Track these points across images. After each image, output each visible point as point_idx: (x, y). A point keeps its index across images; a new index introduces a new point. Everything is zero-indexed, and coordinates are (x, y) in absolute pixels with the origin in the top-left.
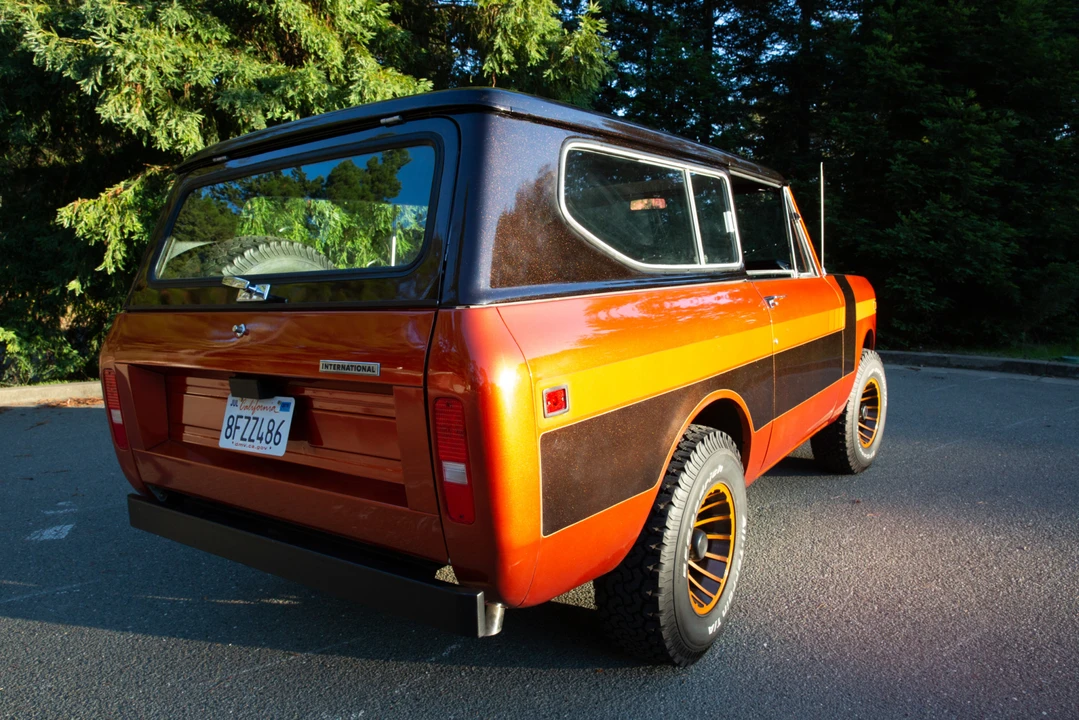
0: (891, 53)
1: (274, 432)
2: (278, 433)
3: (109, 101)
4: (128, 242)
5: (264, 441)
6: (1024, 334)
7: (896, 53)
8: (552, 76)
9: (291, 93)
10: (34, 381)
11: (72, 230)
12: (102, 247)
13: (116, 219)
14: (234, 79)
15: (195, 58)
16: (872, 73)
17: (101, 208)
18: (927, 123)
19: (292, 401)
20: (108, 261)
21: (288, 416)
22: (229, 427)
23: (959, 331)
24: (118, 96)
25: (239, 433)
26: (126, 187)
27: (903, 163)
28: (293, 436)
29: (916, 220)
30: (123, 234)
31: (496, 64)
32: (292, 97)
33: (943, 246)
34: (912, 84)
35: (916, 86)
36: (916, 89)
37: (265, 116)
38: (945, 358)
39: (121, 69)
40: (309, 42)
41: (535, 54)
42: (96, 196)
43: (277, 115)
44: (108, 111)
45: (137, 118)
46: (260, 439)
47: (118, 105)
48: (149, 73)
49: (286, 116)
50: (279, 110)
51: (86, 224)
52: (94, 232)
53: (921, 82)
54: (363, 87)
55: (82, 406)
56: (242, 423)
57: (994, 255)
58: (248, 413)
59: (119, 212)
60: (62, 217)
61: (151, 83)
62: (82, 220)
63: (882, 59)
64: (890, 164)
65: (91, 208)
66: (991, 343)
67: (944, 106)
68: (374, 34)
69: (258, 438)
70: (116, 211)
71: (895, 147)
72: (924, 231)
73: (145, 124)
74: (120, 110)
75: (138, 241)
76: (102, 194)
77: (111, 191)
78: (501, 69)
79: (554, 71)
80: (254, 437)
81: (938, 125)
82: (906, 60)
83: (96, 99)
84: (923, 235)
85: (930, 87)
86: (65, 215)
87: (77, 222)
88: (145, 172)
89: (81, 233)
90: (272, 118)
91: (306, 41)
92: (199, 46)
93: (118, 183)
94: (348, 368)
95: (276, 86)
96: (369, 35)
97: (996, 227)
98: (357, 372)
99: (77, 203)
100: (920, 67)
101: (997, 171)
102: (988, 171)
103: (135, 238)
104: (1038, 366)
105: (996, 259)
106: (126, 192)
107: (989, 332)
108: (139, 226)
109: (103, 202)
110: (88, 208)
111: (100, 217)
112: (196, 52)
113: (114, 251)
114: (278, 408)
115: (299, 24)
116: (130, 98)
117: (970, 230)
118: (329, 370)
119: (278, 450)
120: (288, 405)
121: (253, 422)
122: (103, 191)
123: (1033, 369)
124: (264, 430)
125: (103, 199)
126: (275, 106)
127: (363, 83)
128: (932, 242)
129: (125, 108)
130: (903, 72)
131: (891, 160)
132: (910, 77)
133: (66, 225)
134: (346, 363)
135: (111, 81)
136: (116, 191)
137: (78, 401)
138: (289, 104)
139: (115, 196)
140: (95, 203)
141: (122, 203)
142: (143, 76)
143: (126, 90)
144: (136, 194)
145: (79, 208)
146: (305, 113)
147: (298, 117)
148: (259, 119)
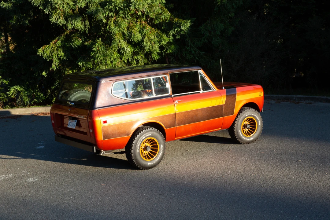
3: (53, 16)
4: (60, 59)
9: (111, 7)
10: (30, 105)
11: (42, 56)
12: (51, 61)
13: (56, 52)
14: (92, 4)
17: (51, 48)
19: (76, 120)
20: (53, 65)
21: (76, 123)
24: (56, 14)
26: (58, 40)
28: (76, 126)
30: (58, 57)
37: (103, 15)
39: (57, 6)
42: (49, 44)
43: (107, 14)
44: (53, 20)
45: (62, 21)
47: (56, 17)
48: (65, 6)
49: (110, 14)
50: (107, 13)
51: (46, 54)
52: (49, 57)
54: (135, 5)
55: (45, 115)
56: (70, 123)
59: (56, 49)
61: (65, 9)
62: (45, 53)
65: (48, 49)
70: (55, 49)
73: (64, 22)
74: (56, 18)
75: (63, 59)
76: (51, 43)
77: (53, 42)
83: (49, 16)
86: (40, 52)
87: (44, 54)
88: (64, 33)
89: (45, 57)
93: (56, 38)
94: (81, 117)
95: (106, 5)
99: (43, 47)
103: (62, 58)
106: (58, 42)
108: (63, 54)
109: (51, 46)
110: (47, 48)
111: (51, 52)
113: (55, 62)
118: (79, 117)
119: (74, 128)
121: (72, 123)
122: (51, 42)
124: (73, 125)
125: (51, 45)
126: (106, 11)
127: (135, 3)
129: (58, 18)
133: (40, 55)
135: (54, 9)
136: (55, 41)
137: (44, 114)
138: (111, 11)
139: (55, 43)
140: (49, 47)
141: (57, 46)
142: (63, 7)
143: (58, 12)
144: (62, 42)
145: (44, 49)
146: (117, 12)
147: (114, 14)
148: (101, 16)
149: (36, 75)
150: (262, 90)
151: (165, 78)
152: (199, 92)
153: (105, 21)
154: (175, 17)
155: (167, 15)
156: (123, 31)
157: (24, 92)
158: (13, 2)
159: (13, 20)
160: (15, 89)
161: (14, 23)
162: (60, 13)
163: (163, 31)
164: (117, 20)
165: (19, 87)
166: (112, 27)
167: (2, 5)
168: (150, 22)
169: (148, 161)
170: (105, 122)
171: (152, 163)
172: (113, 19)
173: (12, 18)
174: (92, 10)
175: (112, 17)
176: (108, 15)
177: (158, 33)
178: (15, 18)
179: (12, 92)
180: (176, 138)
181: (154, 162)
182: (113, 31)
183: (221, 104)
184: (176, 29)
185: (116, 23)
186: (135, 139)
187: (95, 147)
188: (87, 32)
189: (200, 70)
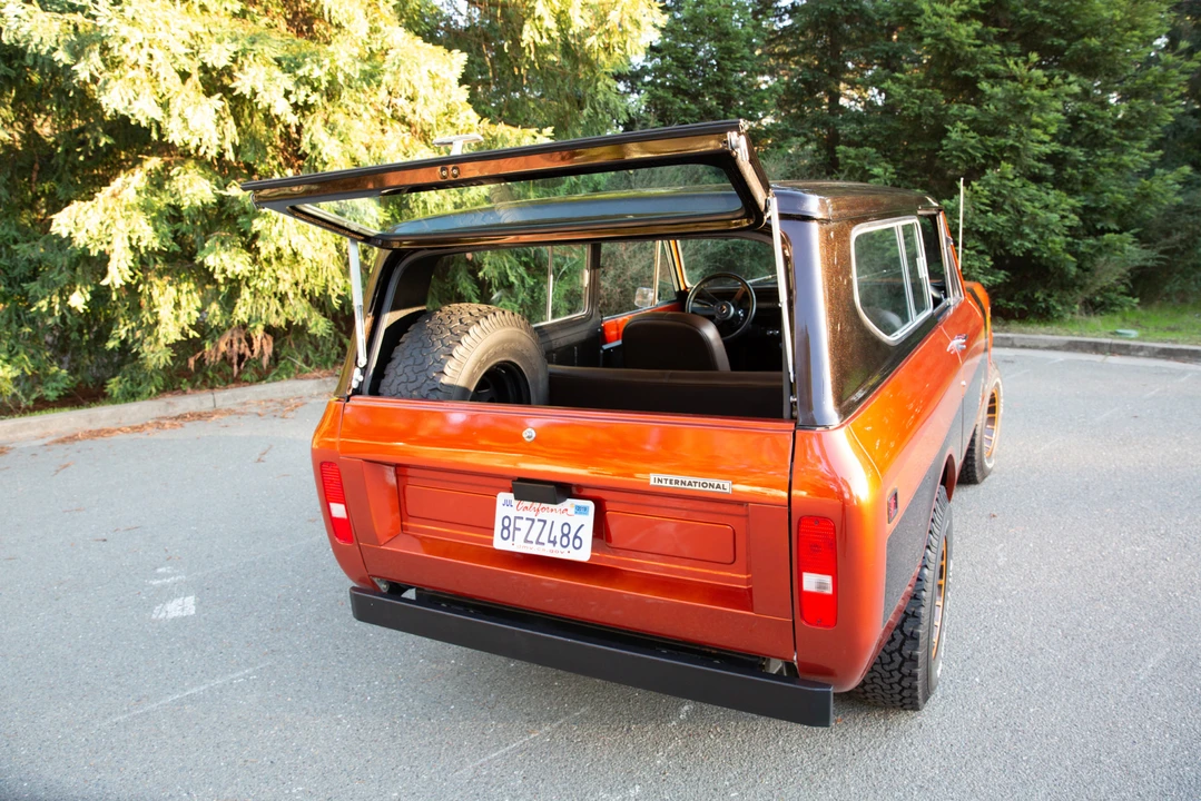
0: (951, 11)
1: (571, 536)
2: (576, 537)
3: (112, 88)
4: (135, 249)
5: (558, 544)
6: (1077, 307)
7: (955, 10)
9: (317, 73)
11: (71, 240)
13: (121, 224)
14: (251, 57)
15: (204, 33)
16: (928, 31)
17: (101, 211)
18: (984, 86)
19: (590, 505)
20: (112, 267)
21: (588, 520)
22: (504, 528)
23: (1012, 304)
24: (121, 82)
25: (520, 536)
26: (125, 185)
27: (963, 131)
28: (595, 541)
29: (977, 192)
30: (130, 239)
31: (536, 33)
32: (318, 78)
33: (1002, 219)
34: (970, 45)
35: (975, 46)
36: (974, 49)
37: (288, 99)
38: (1008, 338)
39: (126, 49)
40: (333, 14)
41: (578, 20)
42: (91, 197)
43: (302, 96)
44: (113, 100)
45: (147, 108)
46: (554, 543)
48: (156, 54)
49: (311, 99)
50: (303, 93)
51: (87, 231)
52: (96, 241)
53: (978, 42)
55: (99, 439)
57: (1052, 227)
58: (531, 514)
59: (122, 215)
60: (58, 225)
62: (82, 227)
63: (941, 17)
64: (947, 130)
65: (90, 212)
66: (1045, 316)
67: (1002, 68)
69: (550, 541)
70: (119, 214)
71: (950, 112)
72: (983, 204)
73: (158, 114)
74: (126, 99)
75: (146, 247)
76: (98, 195)
77: (107, 191)
78: (541, 38)
79: (598, 38)
80: (544, 539)
81: (997, 90)
82: (963, 18)
83: (95, 86)
84: (982, 207)
85: (988, 48)
86: (62, 223)
87: (77, 230)
88: (143, 166)
89: (82, 242)
90: (296, 103)
91: (330, 12)
93: (114, 180)
94: (690, 484)
95: (299, 65)
97: (1053, 196)
98: (701, 488)
99: (74, 208)
100: (978, 25)
101: (1054, 137)
102: (1047, 138)
103: (144, 244)
104: (1102, 344)
105: (1053, 231)
106: (126, 190)
107: (1043, 306)
108: (148, 230)
109: (102, 204)
110: (86, 212)
111: (102, 223)
112: (204, 26)
113: (119, 261)
114: (572, 511)
117: (1027, 200)
118: (664, 484)
120: (586, 509)
121: (538, 525)
122: (99, 191)
123: (1096, 348)
124: (557, 533)
125: (101, 200)
128: (990, 214)
129: (131, 95)
130: (963, 32)
131: (950, 128)
132: (968, 36)
133: (64, 234)
134: (687, 479)
135: (113, 64)
136: (114, 190)
138: (315, 86)
139: (114, 195)
140: (92, 206)
141: (124, 203)
142: (151, 57)
143: (132, 74)
144: (138, 192)
145: (77, 212)
146: (332, 94)
147: (324, 99)
148: (281, 103)
153: (292, 119)
154: (494, 123)
162: (138, 82)
164: (331, 120)
166: (321, 136)
170: (895, 502)
172: (319, 116)
174: (254, 76)
175: (315, 108)
176: (305, 102)
185: (328, 128)
188: (230, 156)
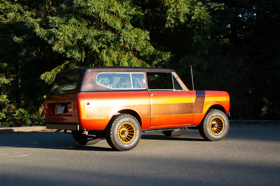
1: (62, 110)
3: (55, 45)
8: (190, 26)
9: (104, 40)
10: (31, 125)
11: (44, 80)
14: (88, 37)
15: (77, 31)
17: (52, 74)
24: (58, 44)
25: (59, 111)
26: (59, 68)
31: (170, 24)
32: (104, 41)
37: (97, 46)
39: (59, 37)
40: (110, 24)
41: (182, 20)
42: (51, 71)
44: (55, 48)
45: (62, 50)
47: (57, 46)
48: (66, 37)
49: (103, 46)
50: (100, 45)
51: (48, 79)
52: (50, 81)
54: (124, 38)
58: (60, 108)
60: (42, 77)
61: (66, 40)
62: (47, 78)
65: (49, 74)
68: (132, 17)
73: (64, 51)
74: (58, 48)
76: (52, 70)
77: (55, 69)
78: (172, 26)
79: (191, 25)
83: (52, 45)
86: (43, 76)
87: (46, 78)
88: (64, 63)
89: (46, 81)
91: (109, 24)
92: (79, 28)
93: (57, 66)
95: (100, 38)
96: (130, 18)
98: (69, 101)
99: (46, 73)
106: (59, 69)
109: (53, 73)
110: (48, 74)
111: (52, 77)
112: (78, 30)
114: (63, 107)
115: (107, 19)
116: (60, 44)
126: (100, 43)
127: (124, 36)
133: (43, 79)
135: (56, 40)
136: (56, 69)
137: (42, 130)
138: (103, 43)
139: (56, 70)
140: (50, 73)
141: (58, 72)
142: (64, 38)
143: (60, 42)
144: (62, 69)
145: (46, 74)
146: (109, 45)
147: (107, 46)
148: (95, 47)
149: (38, 99)
150: (228, 95)
151: (143, 74)
152: (172, 91)
153: (98, 51)
154: (157, 51)
155: (151, 49)
156: (113, 60)
157: (27, 115)
158: (24, 37)
159: (22, 53)
160: (19, 111)
161: (23, 54)
162: (61, 44)
163: (148, 62)
164: (108, 51)
165: (24, 110)
166: (104, 56)
167: (14, 40)
168: (137, 54)
169: (125, 144)
170: (88, 104)
171: (128, 146)
172: (105, 51)
173: (22, 51)
174: (88, 41)
175: (104, 48)
176: (102, 47)
177: (143, 63)
178: (24, 51)
179: (17, 114)
180: (151, 126)
181: (130, 145)
182: (105, 59)
183: (191, 102)
184: (159, 60)
185: (107, 53)
186: (114, 122)
187: (78, 125)
188: (83, 61)
189: (174, 72)
